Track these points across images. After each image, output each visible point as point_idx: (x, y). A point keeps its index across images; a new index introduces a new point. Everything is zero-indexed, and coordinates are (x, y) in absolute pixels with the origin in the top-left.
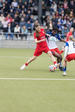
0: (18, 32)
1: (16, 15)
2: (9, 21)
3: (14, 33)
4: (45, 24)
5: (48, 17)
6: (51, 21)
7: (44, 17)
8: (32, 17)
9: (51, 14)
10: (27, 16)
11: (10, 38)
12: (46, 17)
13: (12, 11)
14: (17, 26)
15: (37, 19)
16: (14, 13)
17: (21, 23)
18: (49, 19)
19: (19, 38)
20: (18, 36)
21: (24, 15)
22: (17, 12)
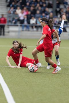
0: (33, 24)
1: (32, 8)
2: (25, 13)
3: (30, 25)
4: (59, 16)
5: (62, 10)
7: (58, 9)
8: (47, 9)
9: (65, 7)
10: (43, 9)
11: (26, 29)
12: (60, 10)
13: (28, 4)
14: (33, 18)
15: (52, 12)
16: (30, 6)
17: (37, 15)
19: (35, 29)
20: (34, 27)
21: (40, 8)
22: (33, 5)
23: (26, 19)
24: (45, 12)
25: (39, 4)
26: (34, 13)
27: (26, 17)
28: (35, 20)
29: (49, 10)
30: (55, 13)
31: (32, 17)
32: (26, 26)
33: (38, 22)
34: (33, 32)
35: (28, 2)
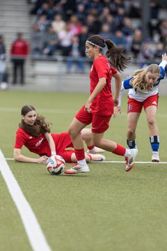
4: (156, 38)
7: (154, 22)
8: (128, 22)
10: (117, 20)
11: (77, 70)
12: (160, 23)
13: (81, 8)
16: (85, 13)
21: (110, 18)
22: (94, 11)
23: (76, 45)
24: (123, 29)
25: (109, 8)
27: (76, 39)
29: (132, 23)
30: (147, 32)
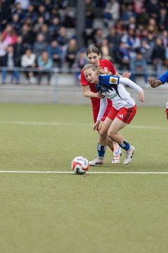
0: (30, 67)
1: (26, 28)
2: (9, 40)
3: (22, 69)
5: (99, 32)
6: (105, 42)
7: (89, 31)
8: (63, 31)
9: (106, 25)
10: (52, 29)
11: (12, 80)
12: (95, 32)
13: (16, 17)
14: (28, 52)
15: (74, 37)
16: (20, 23)
17: (38, 46)
18: (100, 36)
19: (33, 80)
20: (31, 74)
21: (45, 28)
22: (29, 21)
24: (59, 39)
26: (31, 39)
28: (33, 57)
29: (67, 33)
30: (81, 42)
31: (26, 49)
32: (11, 72)
33: (41, 63)
34: (28, 87)
35: (16, 12)
